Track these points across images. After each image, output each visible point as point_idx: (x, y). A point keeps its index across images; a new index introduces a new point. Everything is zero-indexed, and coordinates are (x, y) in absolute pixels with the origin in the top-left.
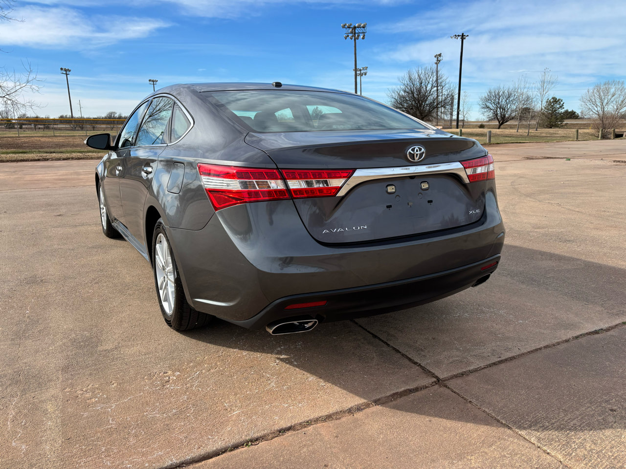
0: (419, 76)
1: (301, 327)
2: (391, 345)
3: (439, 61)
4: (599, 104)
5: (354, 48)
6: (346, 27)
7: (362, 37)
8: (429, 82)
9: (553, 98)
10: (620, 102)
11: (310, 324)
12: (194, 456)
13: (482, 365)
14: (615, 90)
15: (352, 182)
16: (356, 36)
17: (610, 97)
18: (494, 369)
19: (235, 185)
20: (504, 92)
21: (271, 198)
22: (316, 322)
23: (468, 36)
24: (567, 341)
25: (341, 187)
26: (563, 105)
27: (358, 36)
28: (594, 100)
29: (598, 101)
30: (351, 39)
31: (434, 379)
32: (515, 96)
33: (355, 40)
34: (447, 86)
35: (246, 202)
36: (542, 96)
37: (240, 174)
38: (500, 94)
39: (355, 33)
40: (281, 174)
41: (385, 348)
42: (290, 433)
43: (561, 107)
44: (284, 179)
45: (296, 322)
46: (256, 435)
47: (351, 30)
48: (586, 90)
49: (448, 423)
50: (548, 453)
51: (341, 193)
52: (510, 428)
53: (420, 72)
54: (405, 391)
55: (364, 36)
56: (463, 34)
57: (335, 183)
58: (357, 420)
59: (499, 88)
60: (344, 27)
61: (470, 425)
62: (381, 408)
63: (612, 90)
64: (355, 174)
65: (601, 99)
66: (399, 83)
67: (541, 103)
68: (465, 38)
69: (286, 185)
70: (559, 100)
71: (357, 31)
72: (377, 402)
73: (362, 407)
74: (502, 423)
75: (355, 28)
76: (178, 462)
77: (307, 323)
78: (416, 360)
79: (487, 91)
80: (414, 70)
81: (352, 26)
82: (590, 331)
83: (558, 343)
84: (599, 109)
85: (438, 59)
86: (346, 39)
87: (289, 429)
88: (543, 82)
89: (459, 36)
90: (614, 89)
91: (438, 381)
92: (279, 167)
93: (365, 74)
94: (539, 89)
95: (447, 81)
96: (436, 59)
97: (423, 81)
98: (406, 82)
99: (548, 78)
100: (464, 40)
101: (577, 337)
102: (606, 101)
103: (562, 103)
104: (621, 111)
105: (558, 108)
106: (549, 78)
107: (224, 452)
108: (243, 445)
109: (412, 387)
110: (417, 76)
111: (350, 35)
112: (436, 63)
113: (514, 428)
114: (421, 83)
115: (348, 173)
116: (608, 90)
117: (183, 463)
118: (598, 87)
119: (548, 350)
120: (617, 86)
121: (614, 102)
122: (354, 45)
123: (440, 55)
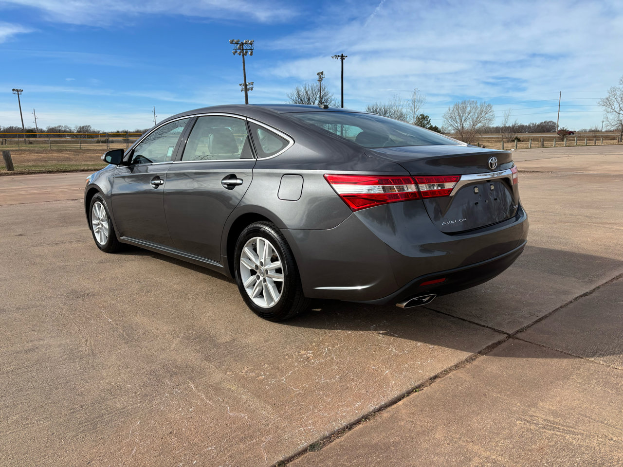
0: (306, 92)
1: (420, 301)
2: (455, 316)
3: (321, 79)
4: (458, 121)
5: (242, 64)
6: (234, 43)
7: (250, 53)
8: (316, 99)
9: (421, 115)
10: (475, 119)
11: (427, 299)
12: (386, 402)
13: (530, 322)
14: (471, 109)
15: (459, 185)
16: (244, 52)
17: (467, 115)
18: (539, 324)
19: (377, 190)
20: (380, 109)
21: (407, 199)
22: (434, 296)
23: (347, 57)
24: (571, 302)
25: (453, 189)
26: (429, 121)
27: (246, 52)
28: (454, 118)
29: (457, 117)
30: (240, 55)
31: (506, 335)
32: (390, 112)
33: (243, 56)
34: (333, 102)
35: (388, 203)
36: (414, 113)
37: (381, 180)
38: (378, 111)
39: (243, 49)
40: (414, 180)
41: (452, 319)
42: (438, 380)
43: (428, 123)
44: (416, 184)
45: (415, 299)
46: (417, 384)
47: (239, 46)
48: (448, 109)
49: (541, 360)
50: (616, 368)
51: (453, 194)
52: (582, 358)
53: (307, 88)
54: (493, 344)
55: (252, 52)
56: (342, 55)
57: (448, 186)
58: (477, 366)
59: (377, 106)
60: (232, 42)
61: (555, 360)
62: (486, 357)
63: (468, 109)
64: (462, 179)
65: (460, 116)
66: (288, 99)
67: (413, 119)
68: (344, 59)
69: (418, 188)
70: (426, 117)
71: (244, 48)
72: (480, 353)
73: (474, 358)
74: (573, 356)
75: (243, 44)
76: (378, 407)
77: (425, 298)
78: (483, 324)
79: (366, 108)
80: (302, 87)
81: (239, 42)
82: (580, 294)
83: (567, 304)
84: (459, 125)
85: (320, 76)
86: (234, 54)
87: (436, 377)
88: (414, 101)
89: (339, 56)
90: (469, 108)
91: (509, 336)
92: (411, 174)
93: (252, 89)
94: (411, 107)
95: (333, 98)
96: (318, 77)
97: (311, 97)
98: (294, 98)
99: (417, 97)
100: (344, 60)
101: (576, 299)
102: (464, 118)
103: (429, 119)
104: (476, 127)
105: (426, 124)
106: (419, 96)
107: (403, 398)
108: (413, 391)
109: (496, 342)
110: (305, 93)
111: (239, 51)
112: (319, 81)
113: (584, 358)
114: (309, 100)
115: (456, 178)
116: (464, 109)
117: (381, 408)
118: (457, 106)
119: (564, 309)
120: (472, 105)
121: (471, 119)
122: (242, 61)
123: (322, 73)
